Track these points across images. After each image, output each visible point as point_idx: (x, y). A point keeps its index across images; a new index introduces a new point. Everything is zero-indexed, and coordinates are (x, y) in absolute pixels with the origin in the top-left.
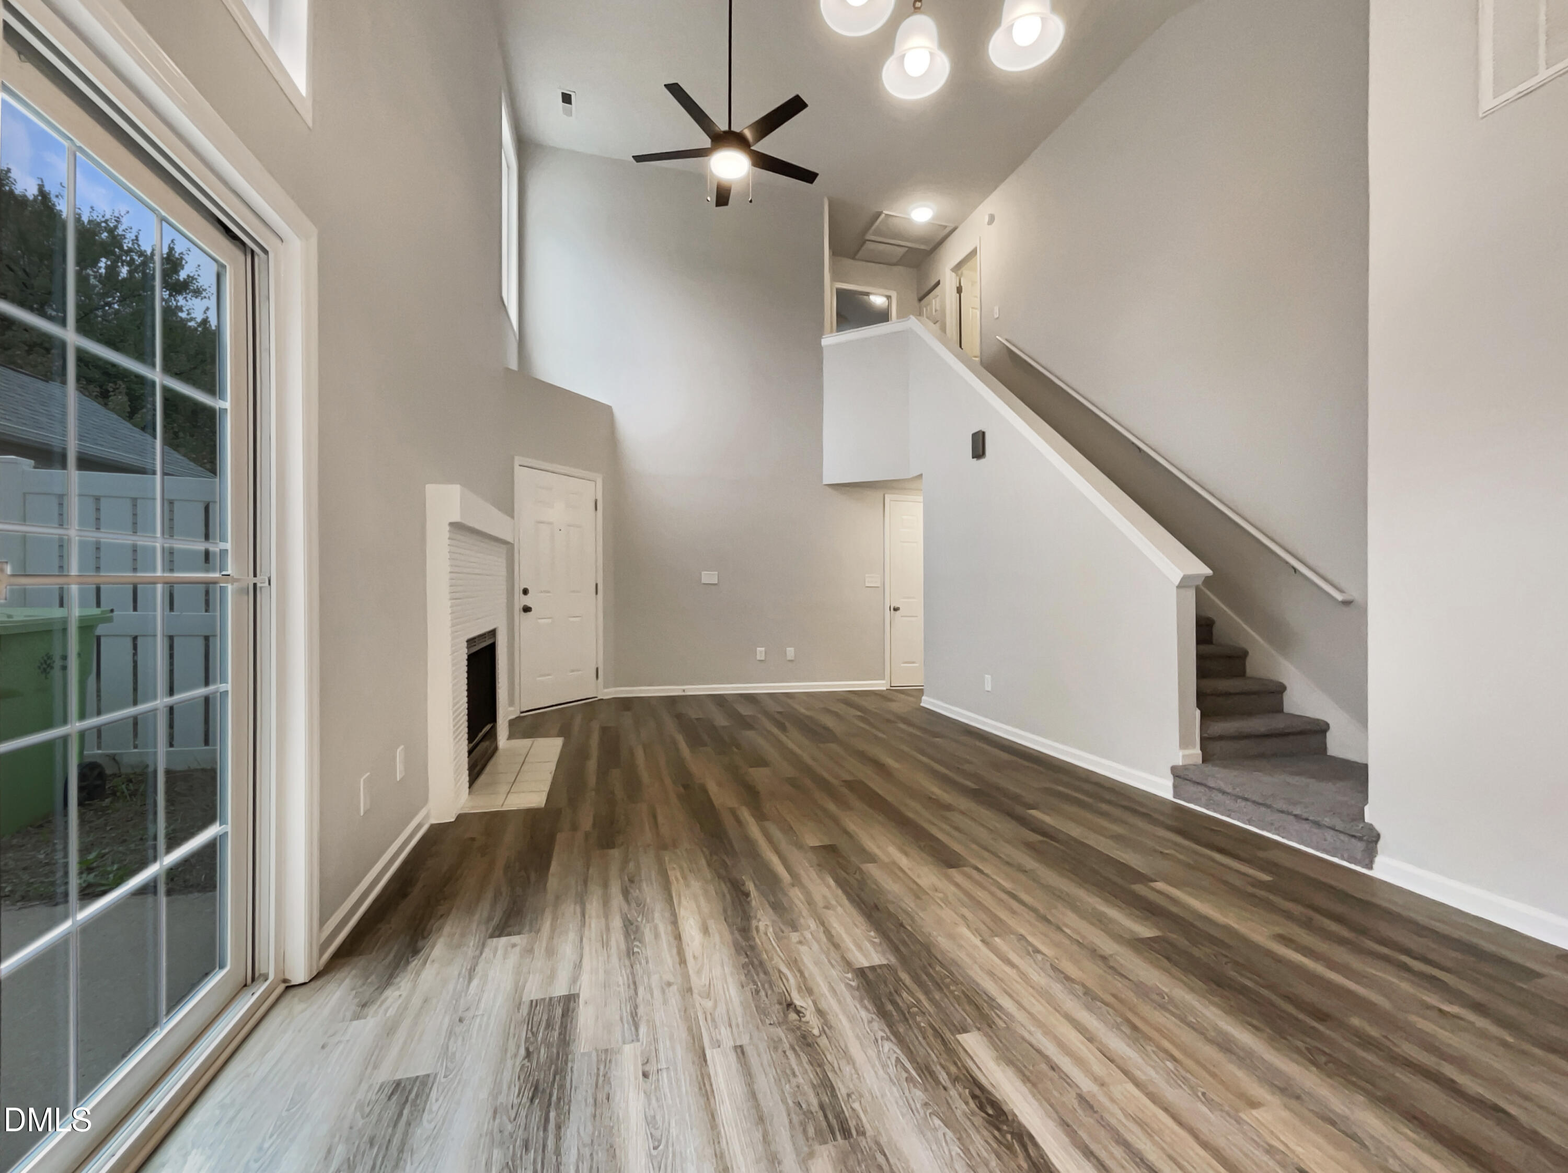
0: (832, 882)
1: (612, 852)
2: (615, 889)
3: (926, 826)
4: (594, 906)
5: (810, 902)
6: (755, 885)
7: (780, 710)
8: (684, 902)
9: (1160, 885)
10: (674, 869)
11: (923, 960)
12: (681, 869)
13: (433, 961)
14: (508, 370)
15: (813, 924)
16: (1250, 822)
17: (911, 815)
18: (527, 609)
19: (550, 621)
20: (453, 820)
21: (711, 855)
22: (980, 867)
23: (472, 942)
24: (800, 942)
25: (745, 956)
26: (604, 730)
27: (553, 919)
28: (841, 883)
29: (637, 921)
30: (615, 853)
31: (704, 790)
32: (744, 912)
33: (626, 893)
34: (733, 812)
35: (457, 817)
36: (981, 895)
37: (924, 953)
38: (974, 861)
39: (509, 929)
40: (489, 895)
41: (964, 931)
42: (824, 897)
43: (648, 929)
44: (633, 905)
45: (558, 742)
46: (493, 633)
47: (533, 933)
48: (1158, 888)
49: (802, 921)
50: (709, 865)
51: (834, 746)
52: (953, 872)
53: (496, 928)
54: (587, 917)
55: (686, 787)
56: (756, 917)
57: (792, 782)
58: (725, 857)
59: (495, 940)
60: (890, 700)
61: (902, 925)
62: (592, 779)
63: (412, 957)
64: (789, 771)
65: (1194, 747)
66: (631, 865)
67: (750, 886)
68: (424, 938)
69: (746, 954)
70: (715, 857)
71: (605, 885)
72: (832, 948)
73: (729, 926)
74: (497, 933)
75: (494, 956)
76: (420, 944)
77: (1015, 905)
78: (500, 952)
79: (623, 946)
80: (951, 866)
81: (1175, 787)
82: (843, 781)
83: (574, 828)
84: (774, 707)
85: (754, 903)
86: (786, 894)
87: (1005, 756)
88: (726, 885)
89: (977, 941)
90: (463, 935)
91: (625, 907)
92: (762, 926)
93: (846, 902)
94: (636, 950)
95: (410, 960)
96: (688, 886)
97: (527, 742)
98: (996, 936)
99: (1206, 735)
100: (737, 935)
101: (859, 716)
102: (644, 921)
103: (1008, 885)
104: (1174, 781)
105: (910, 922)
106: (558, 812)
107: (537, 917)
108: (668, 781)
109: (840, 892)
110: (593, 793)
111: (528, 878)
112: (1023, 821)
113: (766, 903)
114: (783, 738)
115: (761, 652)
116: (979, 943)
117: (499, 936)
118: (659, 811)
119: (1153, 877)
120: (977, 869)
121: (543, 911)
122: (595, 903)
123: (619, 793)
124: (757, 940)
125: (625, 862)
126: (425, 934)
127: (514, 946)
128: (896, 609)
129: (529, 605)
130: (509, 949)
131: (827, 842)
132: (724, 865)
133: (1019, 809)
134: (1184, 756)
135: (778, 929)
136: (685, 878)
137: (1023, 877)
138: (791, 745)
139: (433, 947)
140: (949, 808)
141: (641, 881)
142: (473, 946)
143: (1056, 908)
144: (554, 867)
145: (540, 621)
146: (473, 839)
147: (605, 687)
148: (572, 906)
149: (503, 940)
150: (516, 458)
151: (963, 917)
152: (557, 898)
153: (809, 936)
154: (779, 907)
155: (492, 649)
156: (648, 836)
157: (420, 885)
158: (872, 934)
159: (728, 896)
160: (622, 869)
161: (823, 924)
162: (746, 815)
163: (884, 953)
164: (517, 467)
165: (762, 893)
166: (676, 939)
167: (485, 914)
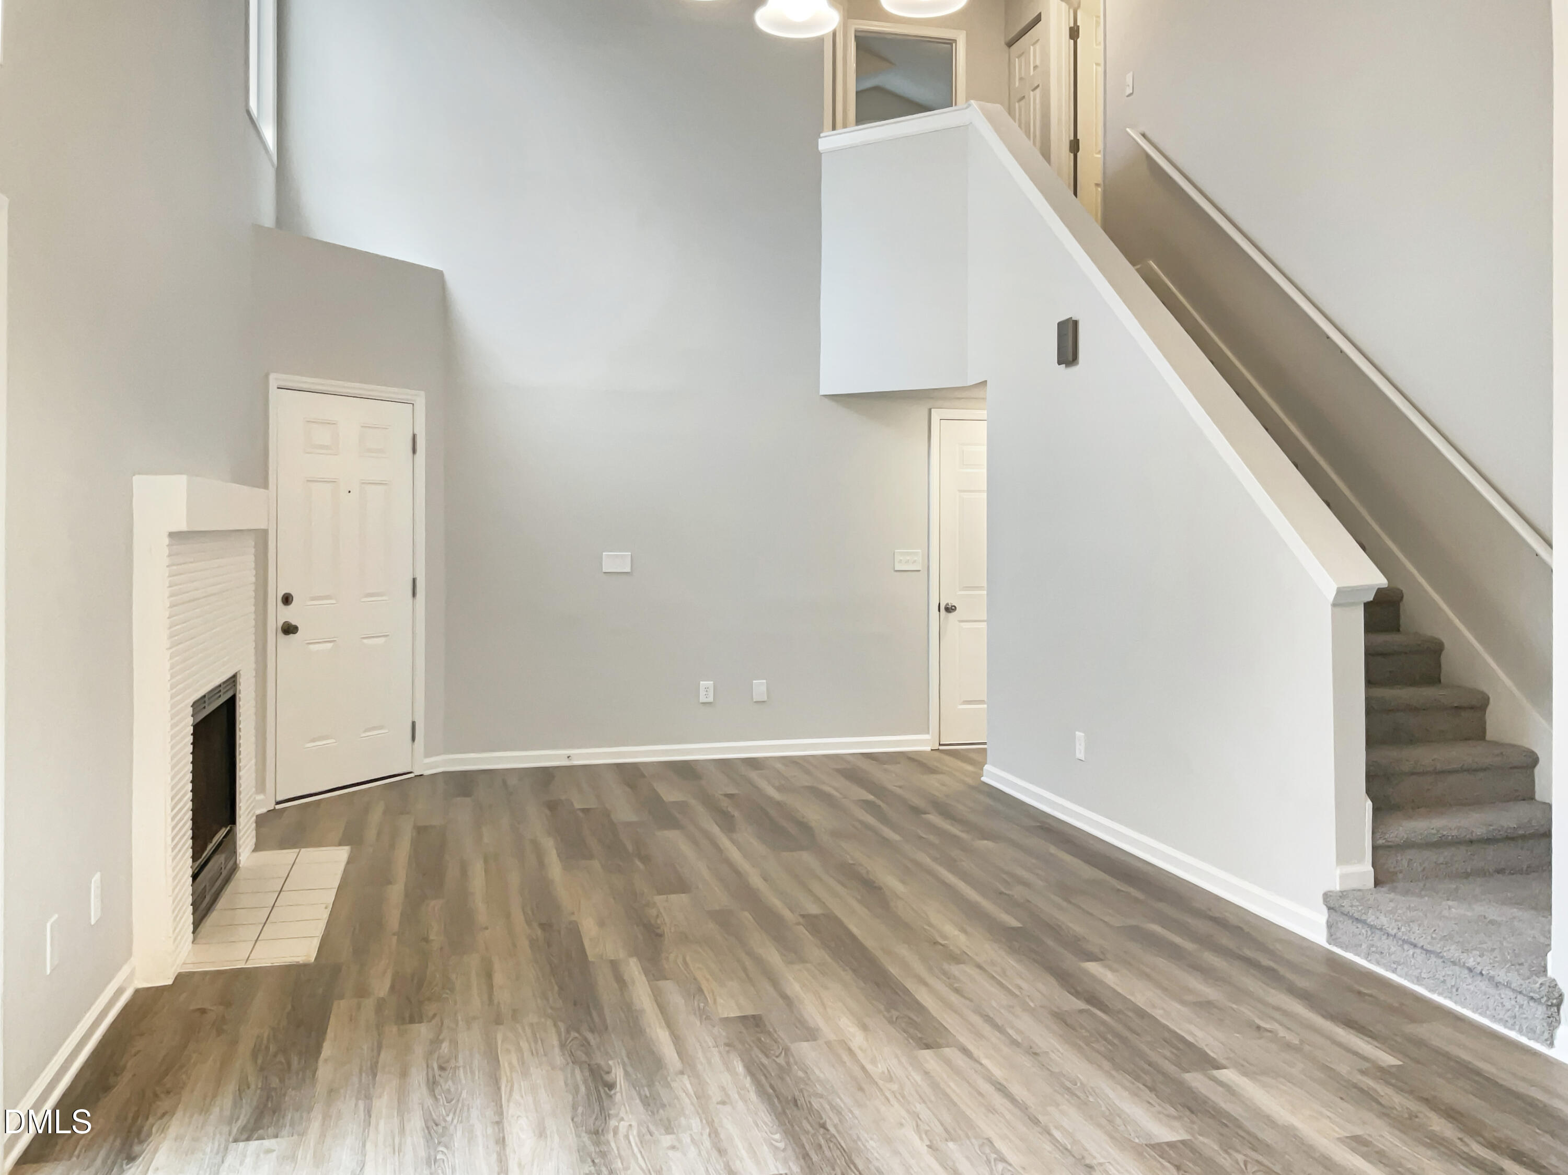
0: (740, 1069)
1: (415, 1026)
2: (417, 1078)
3: (911, 985)
4: (383, 1103)
5: (701, 1096)
6: (627, 1073)
7: (732, 790)
8: (516, 1096)
9: (1229, 1075)
10: (508, 1051)
11: (837, 1169)
12: (520, 1050)
13: (157, 1169)
14: (258, 229)
15: (696, 1123)
16: (1419, 980)
17: (894, 970)
18: (289, 629)
19: (330, 645)
20: (170, 982)
21: (568, 1032)
22: (971, 1047)
23: (209, 1147)
24: (673, 1148)
25: (591, 1164)
26: (421, 830)
27: (324, 1119)
28: (752, 1069)
29: (445, 1121)
30: (423, 1031)
31: (575, 932)
32: (602, 1109)
33: (432, 1084)
34: (615, 966)
35: (176, 978)
36: (954, 1087)
37: (841, 1162)
38: (964, 1039)
39: (261, 1132)
40: (231, 1088)
41: (909, 1133)
42: (723, 1089)
43: (459, 1133)
44: (442, 1100)
45: (342, 853)
46: (233, 681)
47: (296, 1137)
48: (1223, 1079)
49: (683, 1121)
50: (563, 1046)
51: (806, 857)
52: (926, 1054)
53: (244, 1129)
54: (373, 1116)
55: (546, 927)
56: (617, 1115)
57: (723, 919)
58: (590, 1036)
59: (242, 1144)
60: (931, 770)
61: (823, 1126)
62: (393, 917)
63: (127, 1164)
64: (720, 898)
65: (1361, 860)
66: (445, 1047)
67: (618, 1074)
68: (141, 1142)
69: (593, 1161)
70: (574, 1034)
71: (404, 1074)
72: (715, 1154)
73: (576, 1127)
74: (245, 1136)
75: (241, 1163)
76: (137, 1149)
77: (998, 1100)
78: (248, 1160)
79: (422, 1153)
80: (928, 1047)
81: (1330, 926)
82: (803, 916)
83: (362, 992)
84: (722, 786)
85: (618, 1097)
86: (668, 1086)
87: (1088, 872)
88: (582, 1071)
89: (920, 1146)
90: (195, 1140)
91: (429, 1102)
92: (623, 1126)
93: (753, 1096)
94: (439, 1156)
95: (125, 1167)
96: (526, 1074)
97: (288, 855)
98: (952, 1140)
99: (1381, 842)
100: (586, 1138)
101: (866, 802)
102: (455, 1121)
103: (998, 1073)
104: (1329, 916)
105: (836, 1120)
106: (336, 970)
107: (301, 1117)
108: (518, 918)
109: (748, 1082)
110: (395, 939)
111: (289, 1064)
112: (1067, 980)
113: (637, 1097)
114: (724, 841)
115: (707, 688)
116: (924, 1149)
117: (248, 1139)
118: (497, 966)
119: (1224, 1062)
120: (965, 1051)
121: (310, 1110)
122: (385, 1097)
123: (436, 936)
124: (613, 1145)
125: (436, 1042)
126: (143, 1136)
127: (269, 1151)
128: (950, 609)
129: (294, 622)
130: (262, 1155)
131: (750, 1012)
132: (585, 1044)
133: (1070, 961)
134: (1343, 877)
135: (644, 1130)
136: (522, 1062)
137: (1026, 1062)
138: (735, 854)
139: (156, 1150)
140: (957, 958)
141: (456, 1068)
142: (211, 1151)
143: (1057, 1105)
144: (327, 1050)
145: (311, 647)
146: (203, 1011)
147: (427, 755)
148: (353, 1101)
149: (254, 1145)
150: (272, 377)
151: (916, 1116)
152: (331, 1091)
153: (686, 1139)
154: (651, 1102)
155: (230, 706)
156: (477, 1002)
157: (126, 1077)
158: (777, 1136)
159: (583, 1089)
160: (429, 1054)
161: (711, 1123)
162: (634, 969)
163: (785, 1161)
164: (273, 391)
165: (634, 1084)
166: (497, 1142)
167: (227, 1113)
